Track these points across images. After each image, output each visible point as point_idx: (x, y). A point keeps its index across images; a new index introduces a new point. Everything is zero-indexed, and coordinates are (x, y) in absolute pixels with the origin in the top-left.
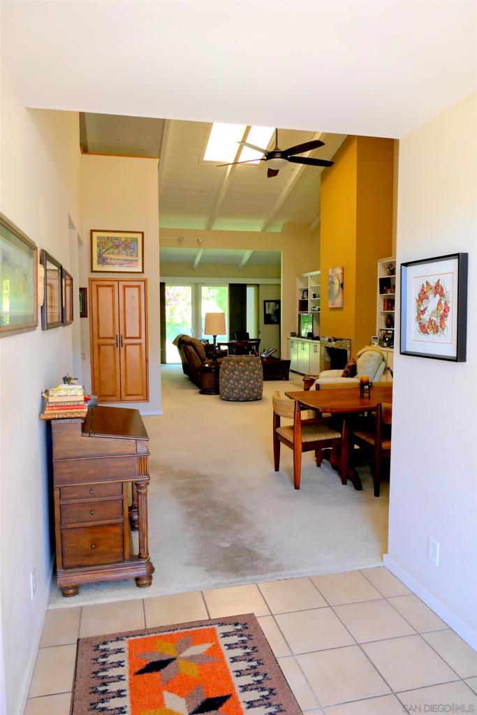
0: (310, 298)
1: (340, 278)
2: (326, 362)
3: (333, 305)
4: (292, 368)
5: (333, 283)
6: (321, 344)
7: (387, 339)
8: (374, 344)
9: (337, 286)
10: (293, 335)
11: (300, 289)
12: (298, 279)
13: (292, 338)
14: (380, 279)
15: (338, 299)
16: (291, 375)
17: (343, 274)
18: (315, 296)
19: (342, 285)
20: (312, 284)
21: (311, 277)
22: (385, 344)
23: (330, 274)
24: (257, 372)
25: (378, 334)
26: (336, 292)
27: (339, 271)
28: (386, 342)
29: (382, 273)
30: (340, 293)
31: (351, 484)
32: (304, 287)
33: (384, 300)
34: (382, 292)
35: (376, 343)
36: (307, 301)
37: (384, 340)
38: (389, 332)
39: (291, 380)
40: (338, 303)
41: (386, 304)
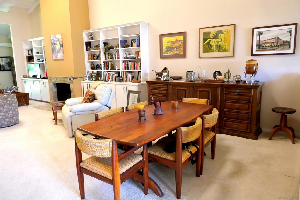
0: (35, 54)
1: (60, 41)
2: (54, 92)
3: (56, 57)
4: (30, 97)
5: (55, 44)
6: (49, 82)
7: (94, 76)
8: (86, 79)
9: (58, 46)
10: (25, 77)
11: (26, 49)
12: (23, 43)
13: (24, 79)
14: (86, 42)
15: (60, 54)
16: (30, 102)
17: (62, 38)
18: (38, 53)
19: (62, 45)
20: (35, 46)
21: (34, 41)
22: (94, 79)
23: (52, 39)
24: (13, 105)
25: (87, 74)
26: (58, 50)
27: (59, 37)
28: (93, 78)
29: (86, 39)
30: (61, 50)
31: (152, 192)
32: (29, 48)
33: (89, 54)
34: (87, 50)
35: (88, 79)
36: (33, 56)
37: (91, 76)
38: (94, 72)
39: (30, 105)
40: (60, 56)
41: (90, 57)
